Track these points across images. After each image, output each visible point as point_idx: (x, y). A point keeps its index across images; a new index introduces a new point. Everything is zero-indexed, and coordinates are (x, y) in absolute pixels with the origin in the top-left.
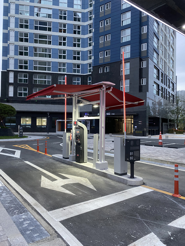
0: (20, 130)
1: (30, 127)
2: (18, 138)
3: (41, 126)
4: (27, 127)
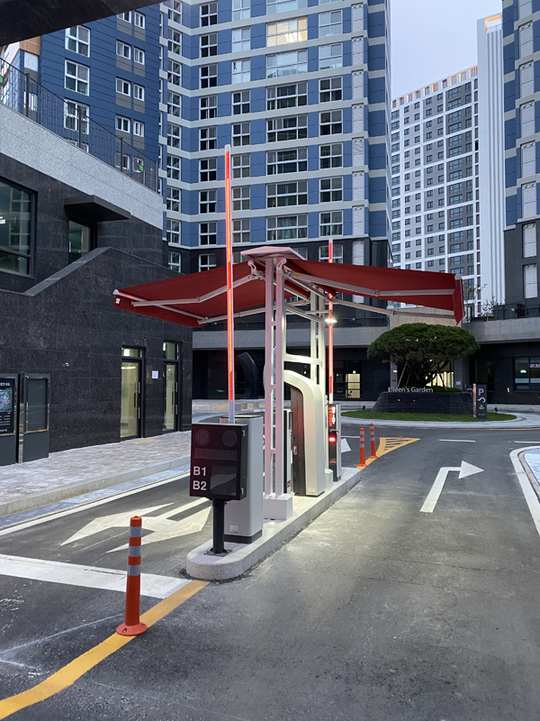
0: (478, 397)
2: (474, 420)
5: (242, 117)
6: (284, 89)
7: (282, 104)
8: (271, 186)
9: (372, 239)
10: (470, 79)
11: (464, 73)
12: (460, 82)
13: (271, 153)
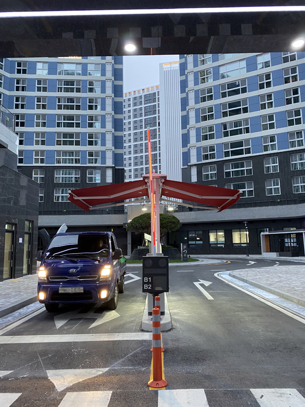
0: (183, 250)
1: (223, 246)
3: (240, 245)
4: (219, 245)
5: (42, 94)
6: (67, 83)
7: (67, 90)
8: (59, 134)
9: (116, 168)
10: (155, 91)
11: (152, 87)
12: (151, 92)
13: (59, 116)
